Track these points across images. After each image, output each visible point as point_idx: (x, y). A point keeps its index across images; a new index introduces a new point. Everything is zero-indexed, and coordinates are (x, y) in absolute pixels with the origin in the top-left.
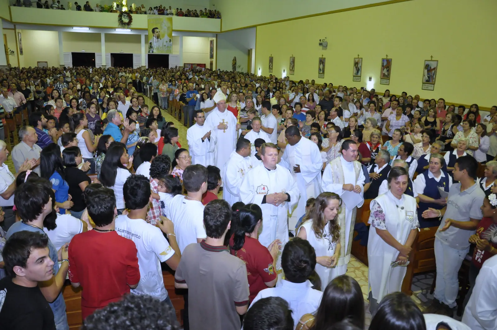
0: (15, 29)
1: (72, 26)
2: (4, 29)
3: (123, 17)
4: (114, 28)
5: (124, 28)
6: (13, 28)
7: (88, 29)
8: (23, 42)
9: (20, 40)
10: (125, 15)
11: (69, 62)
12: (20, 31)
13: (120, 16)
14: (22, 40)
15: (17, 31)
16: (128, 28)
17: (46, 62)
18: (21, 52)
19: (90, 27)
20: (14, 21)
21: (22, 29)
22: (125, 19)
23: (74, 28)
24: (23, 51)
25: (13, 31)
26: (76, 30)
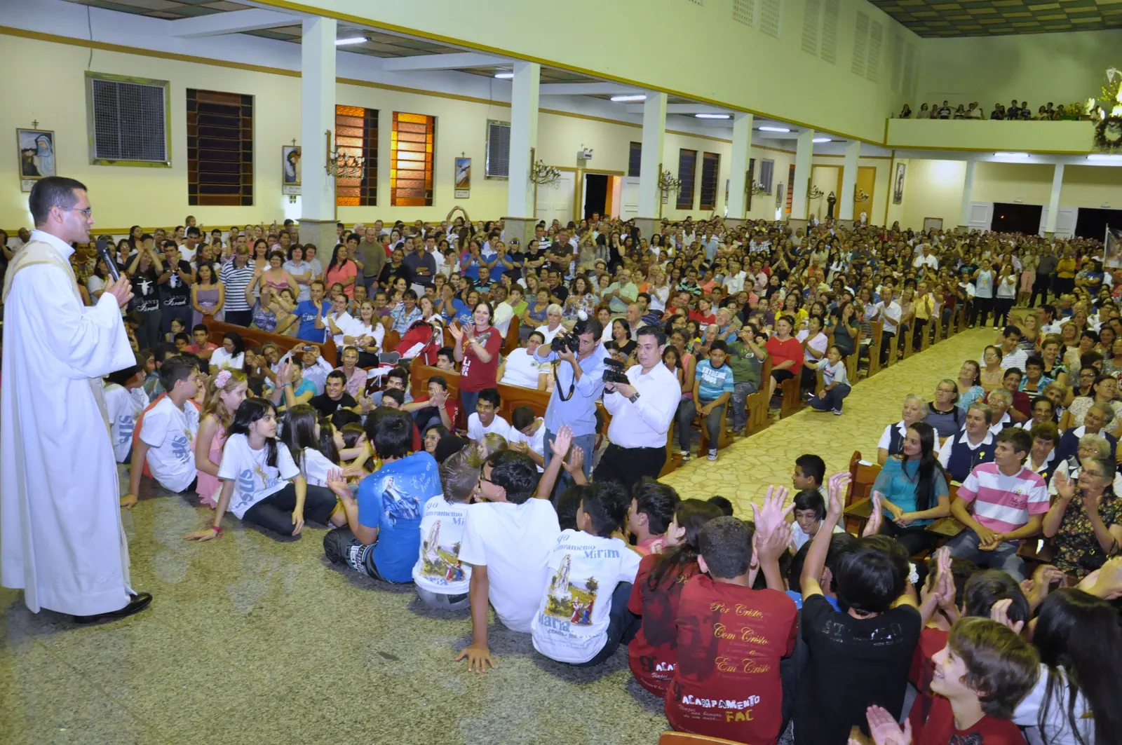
0: (892, 158)
1: (993, 151)
2: (861, 157)
3: (1107, 130)
4: (1085, 154)
5: (1107, 152)
6: (890, 155)
7: (1026, 155)
8: (905, 181)
9: (901, 177)
10: (1113, 123)
11: (984, 223)
12: (906, 161)
13: (1102, 127)
14: (906, 177)
15: (897, 160)
16: (1115, 153)
17: (941, 220)
18: (898, 198)
19: (1031, 152)
20: (889, 143)
21: (911, 158)
22: (1112, 132)
23: (997, 154)
24: (904, 196)
25: (889, 161)
26: (1001, 157)
